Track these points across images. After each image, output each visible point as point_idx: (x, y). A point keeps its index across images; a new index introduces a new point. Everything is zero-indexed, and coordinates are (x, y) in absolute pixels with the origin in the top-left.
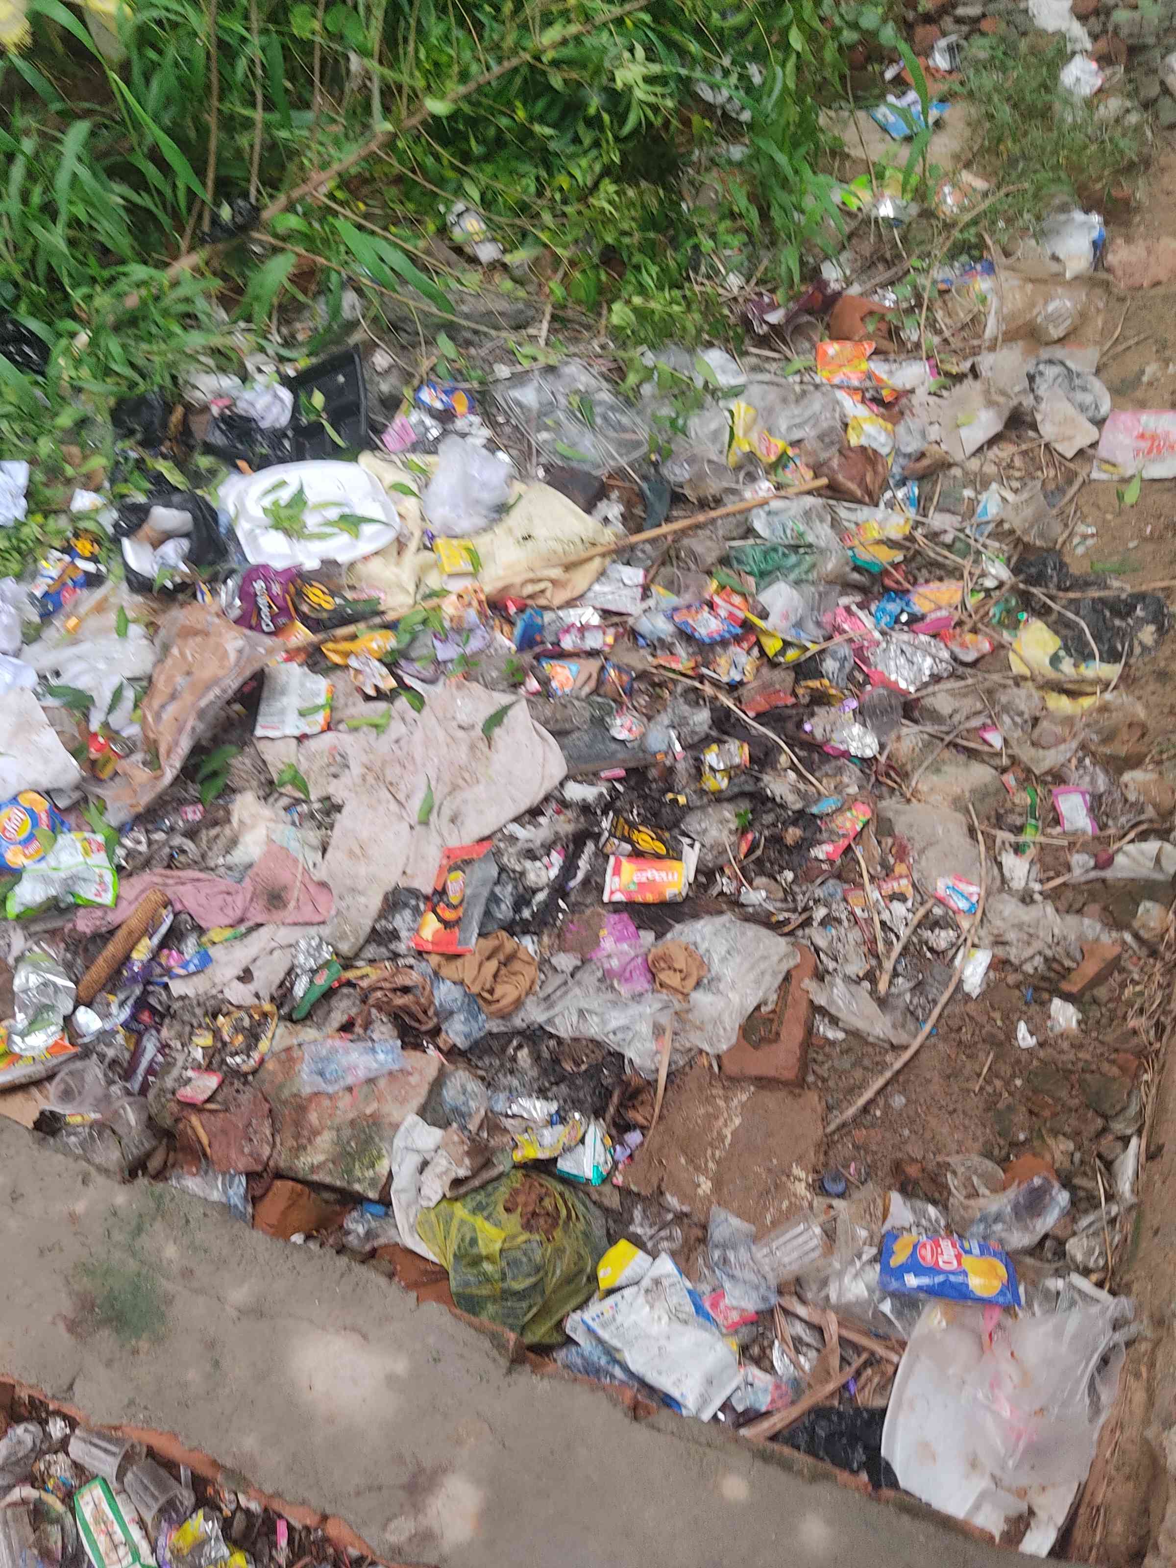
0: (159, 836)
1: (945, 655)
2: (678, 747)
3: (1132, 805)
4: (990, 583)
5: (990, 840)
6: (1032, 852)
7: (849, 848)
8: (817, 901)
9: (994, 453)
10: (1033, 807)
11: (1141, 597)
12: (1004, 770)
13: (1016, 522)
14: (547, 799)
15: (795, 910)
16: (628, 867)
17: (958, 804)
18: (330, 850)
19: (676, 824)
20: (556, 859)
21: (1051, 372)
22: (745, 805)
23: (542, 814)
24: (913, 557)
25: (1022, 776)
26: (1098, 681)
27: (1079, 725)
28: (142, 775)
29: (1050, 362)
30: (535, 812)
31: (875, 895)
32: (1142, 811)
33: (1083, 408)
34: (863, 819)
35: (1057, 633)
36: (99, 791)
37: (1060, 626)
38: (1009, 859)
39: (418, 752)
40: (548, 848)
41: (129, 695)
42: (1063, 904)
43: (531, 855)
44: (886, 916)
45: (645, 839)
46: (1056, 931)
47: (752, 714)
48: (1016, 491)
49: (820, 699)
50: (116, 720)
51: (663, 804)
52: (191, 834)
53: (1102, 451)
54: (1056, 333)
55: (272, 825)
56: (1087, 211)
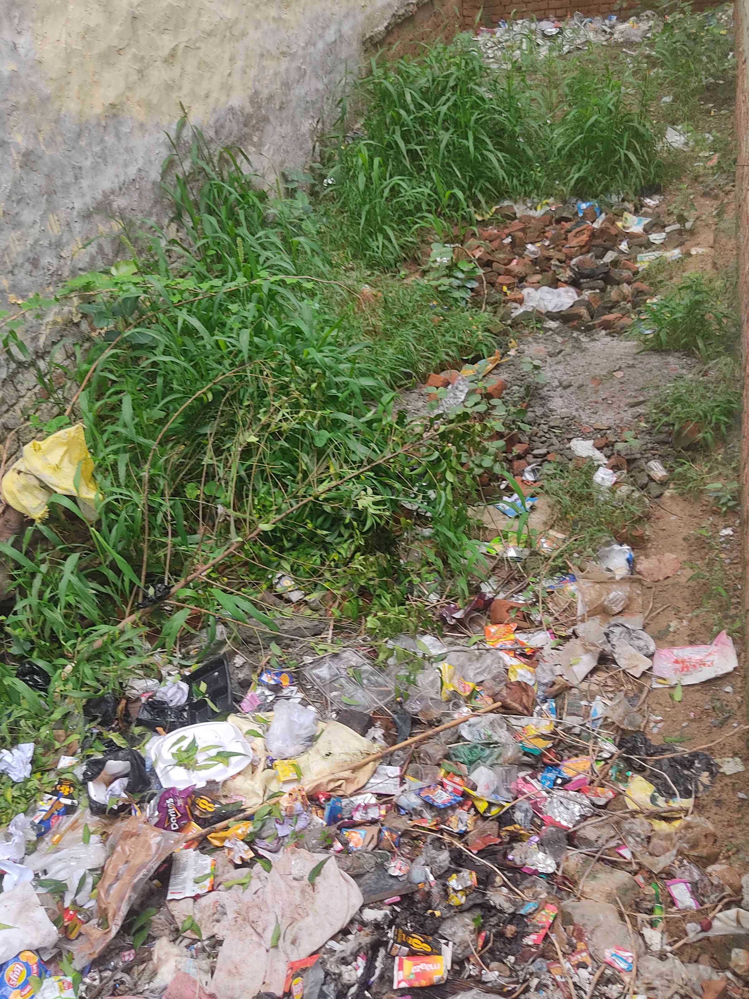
0: (108, 974)
1: (587, 802)
2: (431, 878)
3: (717, 886)
4: (606, 755)
5: (633, 919)
6: (661, 925)
7: (547, 936)
8: (531, 974)
9: (595, 678)
10: (657, 895)
11: (695, 755)
12: (636, 873)
13: (614, 717)
14: (352, 922)
15: (517, 982)
16: (407, 963)
17: (610, 898)
18: (216, 972)
19: (435, 931)
20: (361, 962)
21: (617, 630)
22: (478, 912)
23: (350, 933)
24: (558, 744)
25: (647, 875)
26: (681, 810)
27: (675, 838)
28: (97, 933)
29: (616, 625)
30: (345, 932)
31: (568, 965)
32: (723, 890)
33: (640, 649)
34: (553, 914)
35: (651, 782)
36: (68, 947)
37: (652, 778)
38: (647, 932)
39: (269, 898)
40: (355, 955)
41: (90, 880)
42: (685, 958)
43: (344, 961)
44: (576, 979)
45: (417, 943)
46: (684, 976)
47: (475, 852)
48: (611, 699)
49: (516, 838)
50: (80, 899)
51: (426, 918)
52: (128, 970)
53: (656, 672)
54: (617, 609)
55: (178, 958)
56: (621, 545)
